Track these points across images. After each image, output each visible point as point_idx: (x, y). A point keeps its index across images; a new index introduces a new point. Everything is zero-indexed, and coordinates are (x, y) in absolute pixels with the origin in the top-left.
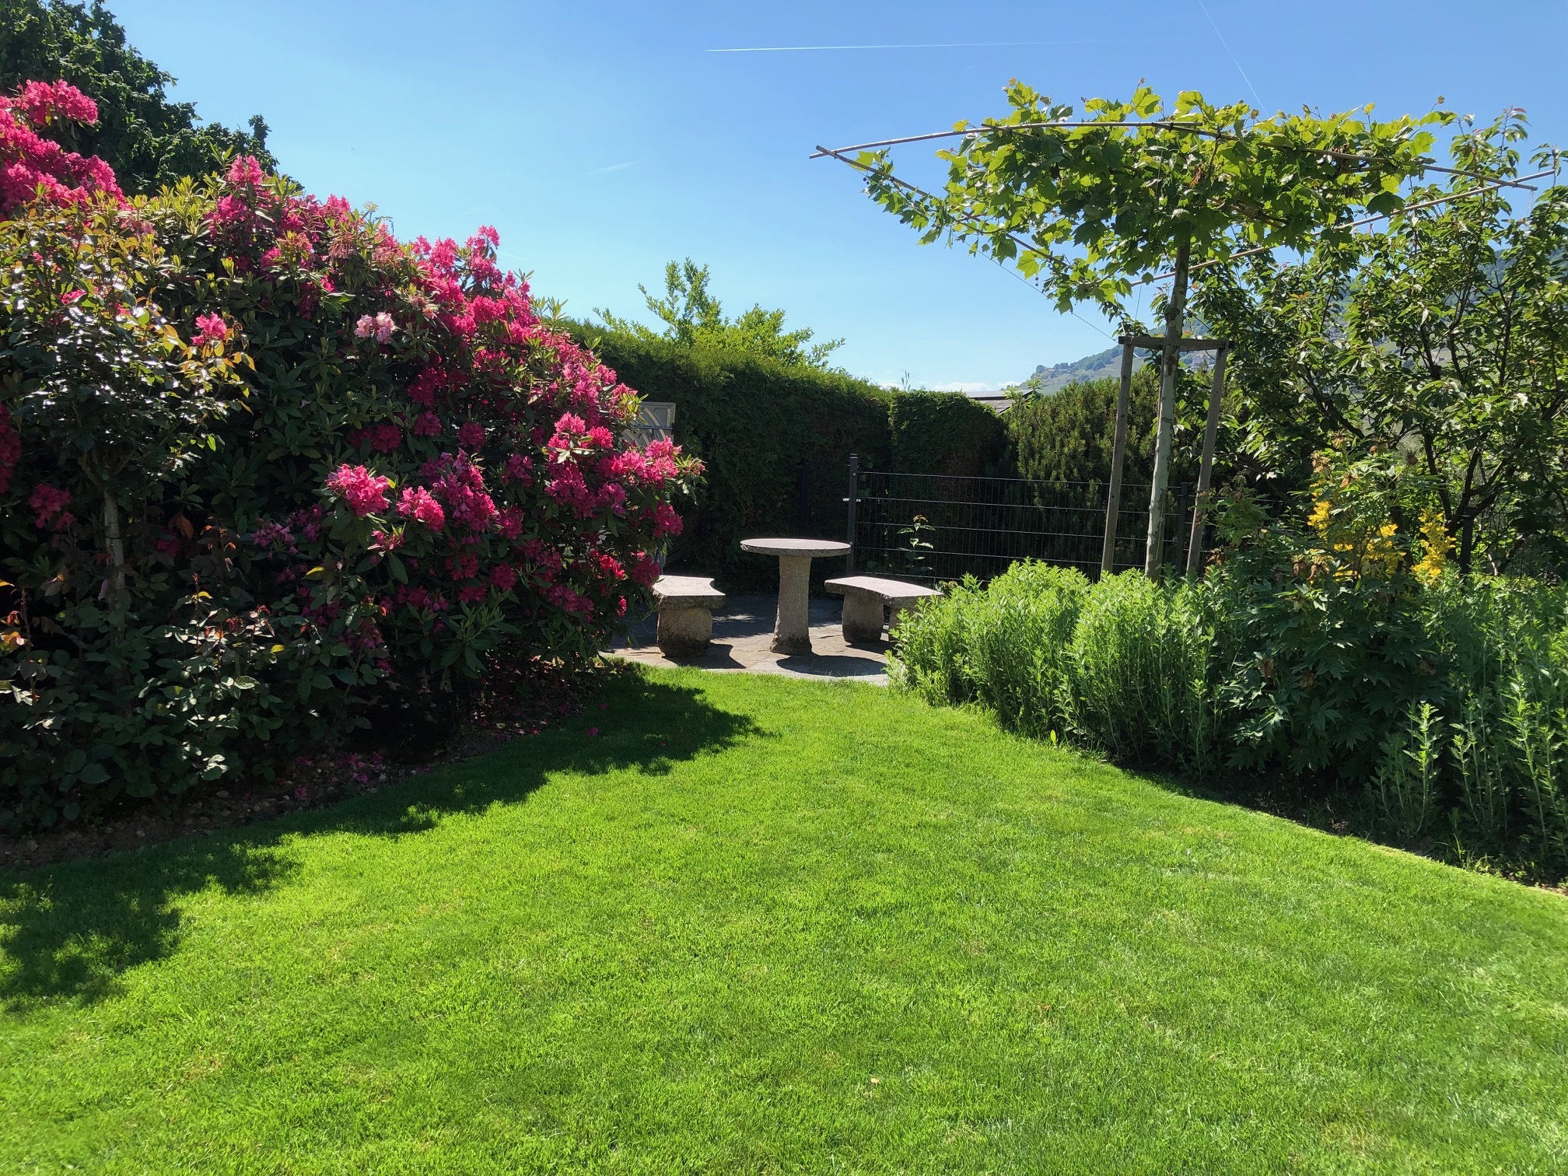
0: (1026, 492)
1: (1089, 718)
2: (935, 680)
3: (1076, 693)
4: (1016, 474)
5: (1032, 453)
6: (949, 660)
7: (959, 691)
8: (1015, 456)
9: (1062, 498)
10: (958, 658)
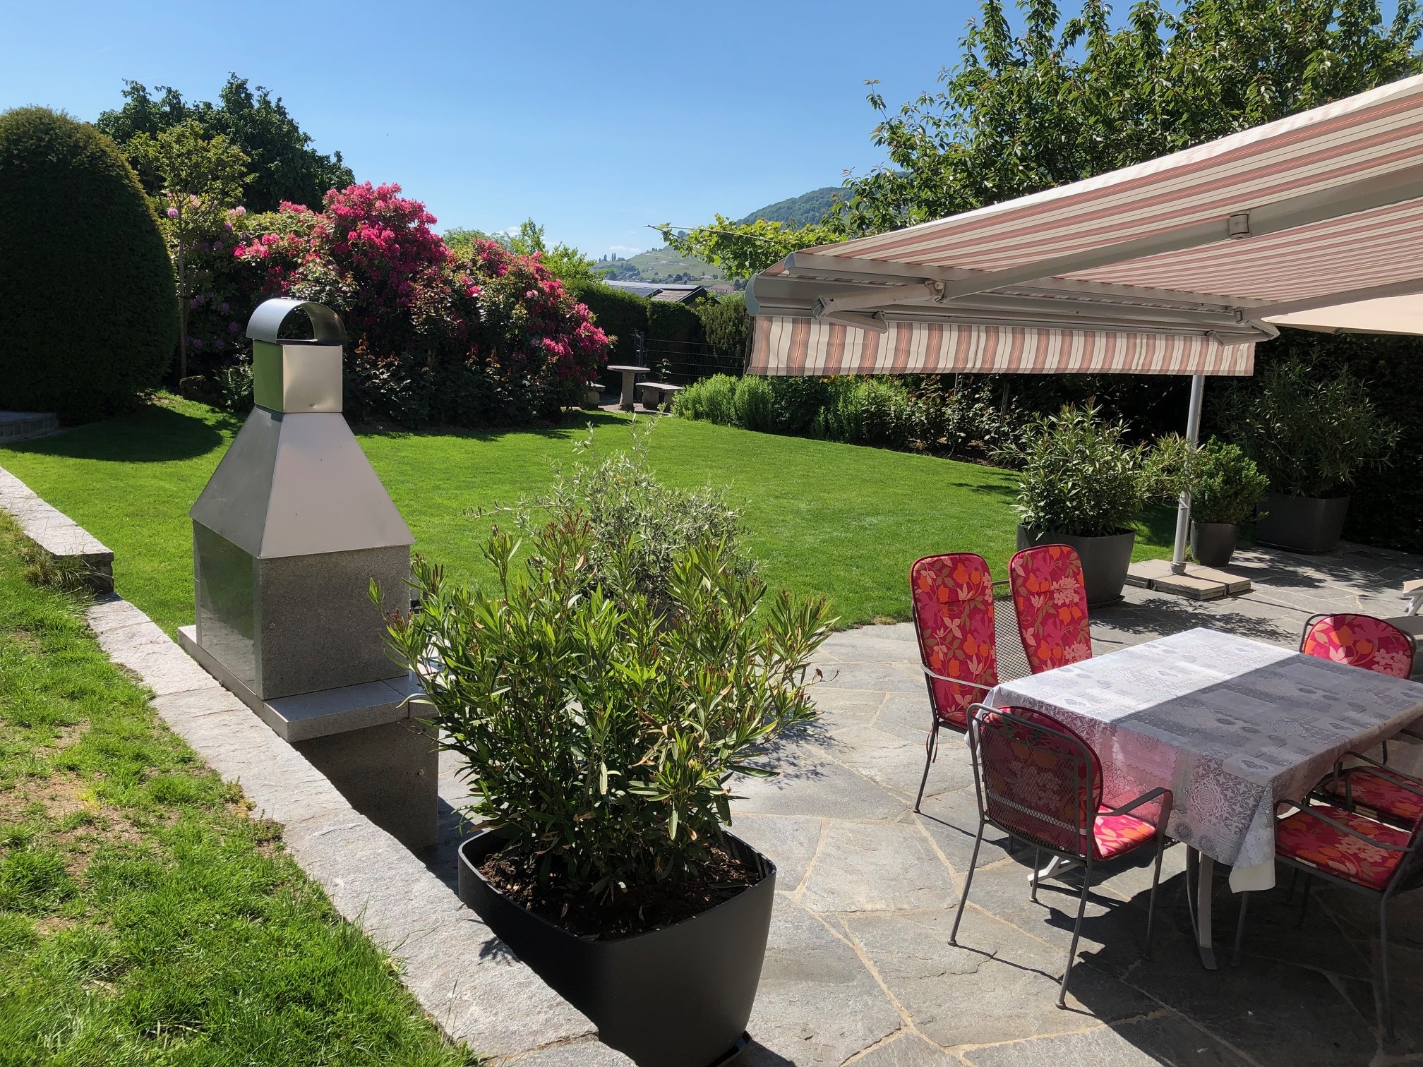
0: (710, 349)
1: (740, 418)
2: (689, 413)
3: (736, 411)
4: (706, 342)
5: (712, 332)
6: (694, 406)
7: (697, 416)
8: (705, 332)
9: (726, 352)
10: (698, 405)
